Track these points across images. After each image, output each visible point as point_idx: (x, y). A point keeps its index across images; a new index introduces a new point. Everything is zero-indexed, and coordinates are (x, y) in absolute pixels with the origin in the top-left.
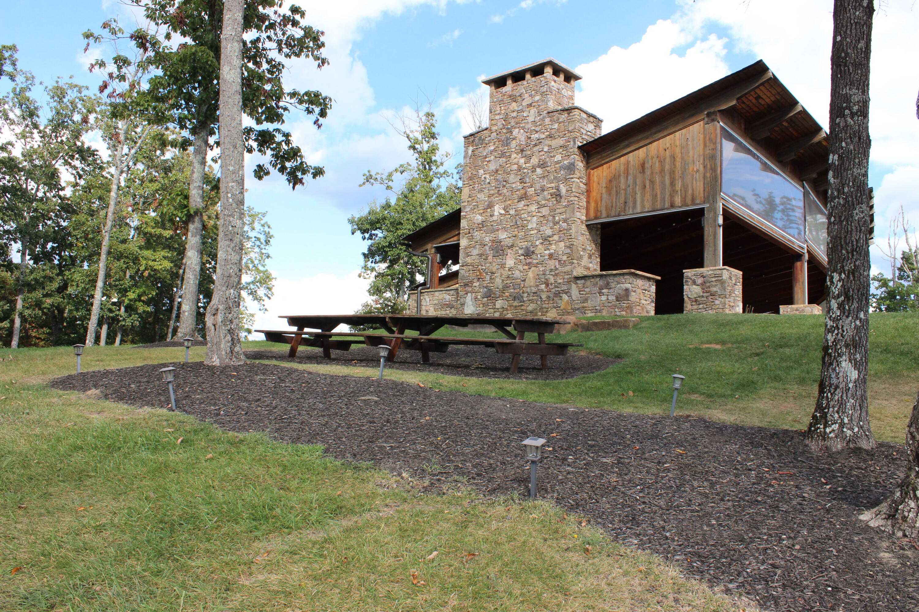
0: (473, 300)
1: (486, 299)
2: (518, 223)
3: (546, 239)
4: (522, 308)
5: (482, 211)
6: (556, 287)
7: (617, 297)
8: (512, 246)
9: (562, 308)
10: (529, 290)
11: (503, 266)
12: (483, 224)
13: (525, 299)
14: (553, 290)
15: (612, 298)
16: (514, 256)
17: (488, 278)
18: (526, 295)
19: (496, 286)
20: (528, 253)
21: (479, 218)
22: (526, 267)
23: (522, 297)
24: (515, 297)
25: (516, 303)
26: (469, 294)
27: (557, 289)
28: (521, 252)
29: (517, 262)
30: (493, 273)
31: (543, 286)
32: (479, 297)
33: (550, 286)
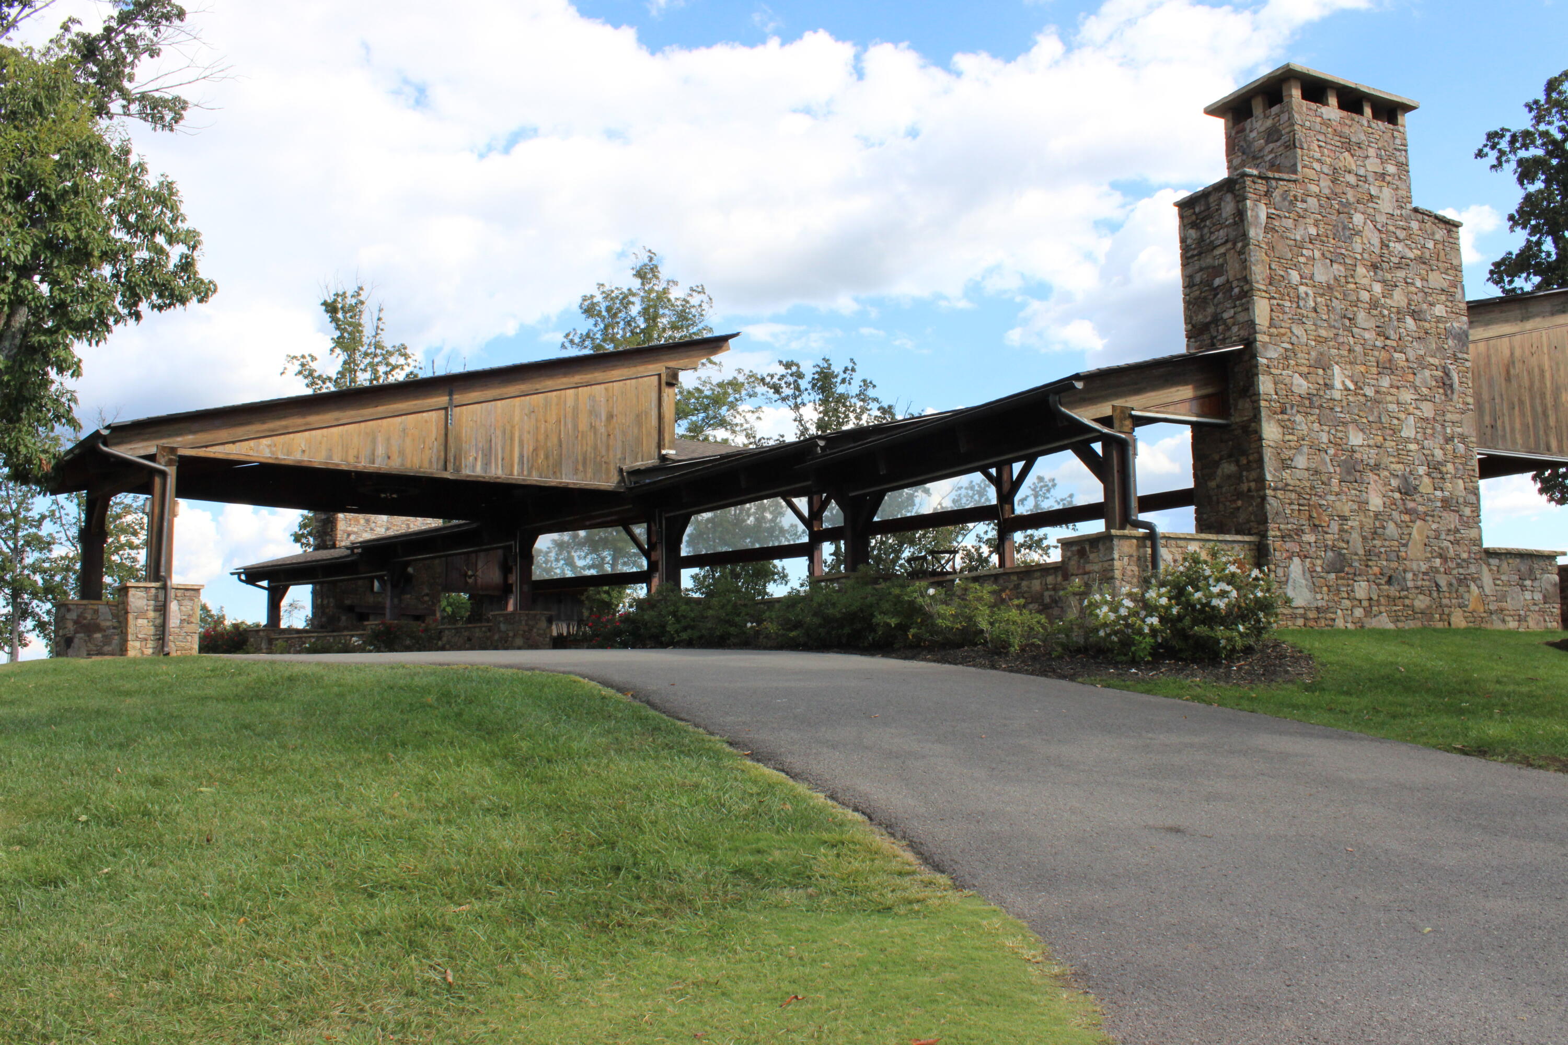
0: (1308, 575)
1: (1333, 576)
2: (1383, 420)
3: (1435, 468)
4: (1407, 602)
5: (1306, 370)
6: (1459, 566)
7: (1545, 597)
8: (1377, 466)
9: (1470, 608)
10: (1415, 567)
11: (1363, 505)
12: (1309, 402)
13: (1410, 584)
14: (1455, 572)
15: (1538, 596)
16: (1383, 490)
17: (1335, 527)
18: (1409, 576)
19: (1352, 549)
20: (1408, 490)
21: (1301, 385)
22: (1406, 518)
23: (1404, 579)
24: (1390, 577)
25: (1393, 591)
26: (1296, 560)
27: (1461, 571)
28: (1394, 483)
29: (1388, 502)
30: (1344, 518)
31: (1438, 561)
32: (1319, 569)
33: (1450, 564)
